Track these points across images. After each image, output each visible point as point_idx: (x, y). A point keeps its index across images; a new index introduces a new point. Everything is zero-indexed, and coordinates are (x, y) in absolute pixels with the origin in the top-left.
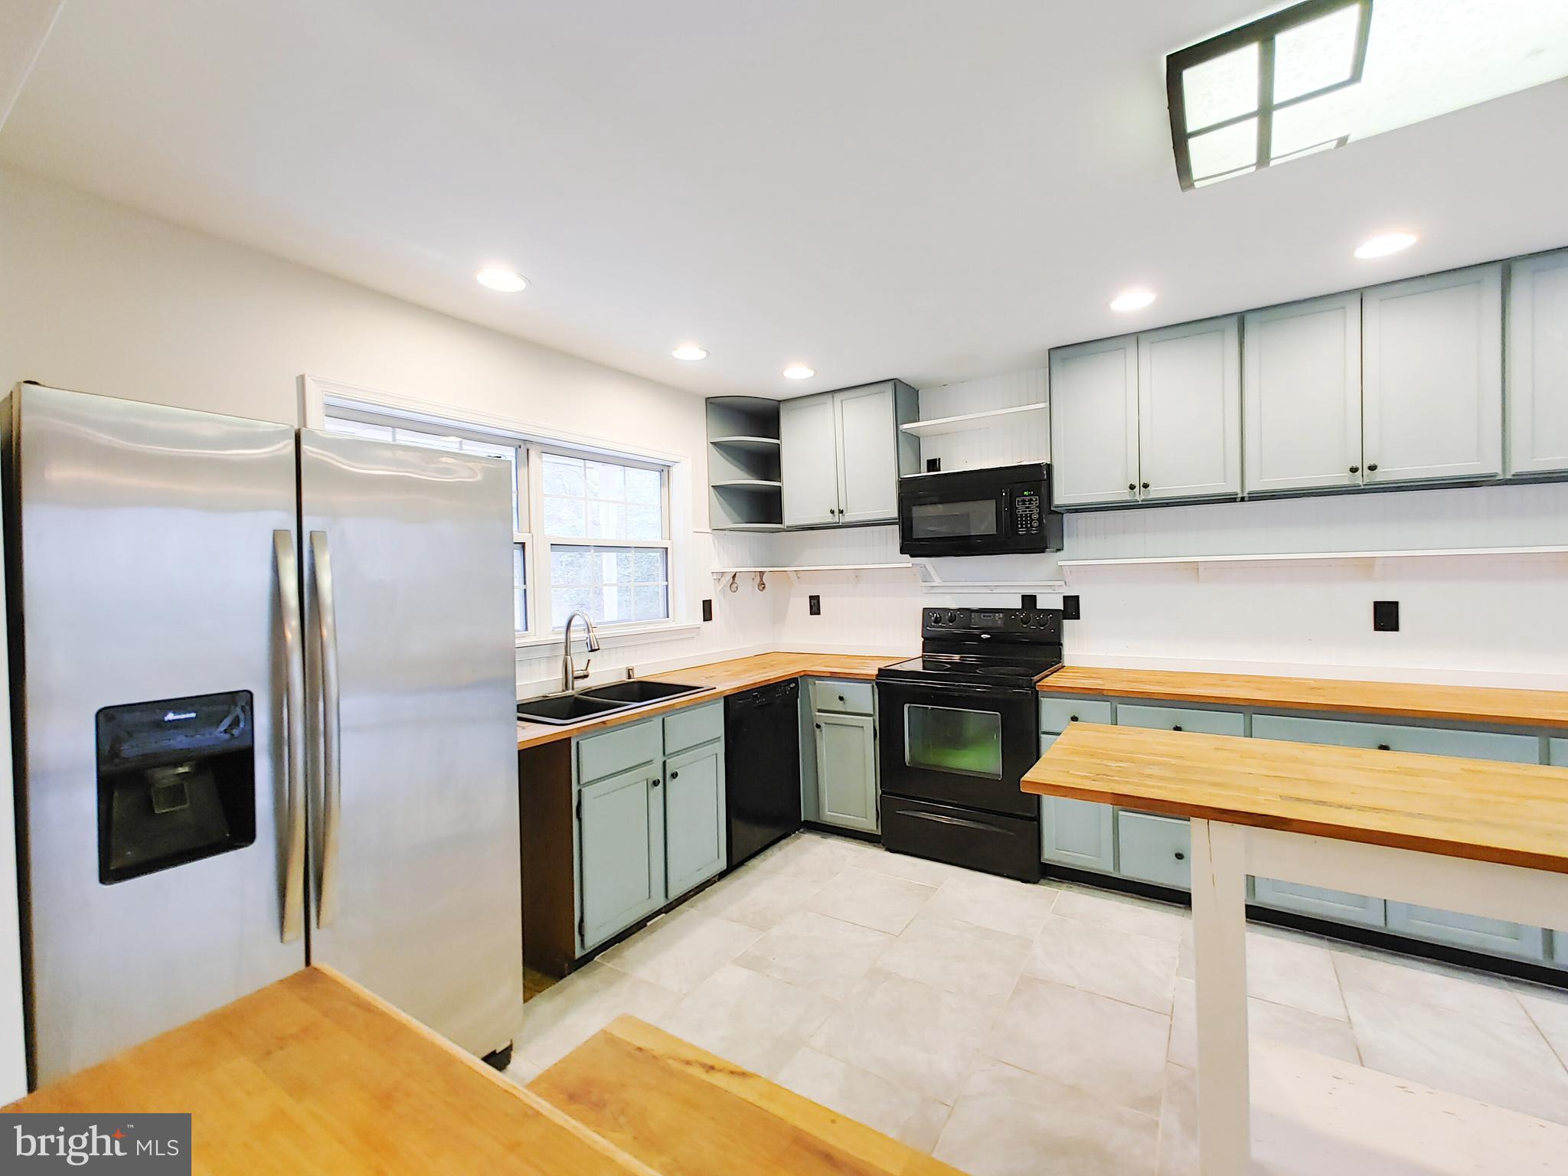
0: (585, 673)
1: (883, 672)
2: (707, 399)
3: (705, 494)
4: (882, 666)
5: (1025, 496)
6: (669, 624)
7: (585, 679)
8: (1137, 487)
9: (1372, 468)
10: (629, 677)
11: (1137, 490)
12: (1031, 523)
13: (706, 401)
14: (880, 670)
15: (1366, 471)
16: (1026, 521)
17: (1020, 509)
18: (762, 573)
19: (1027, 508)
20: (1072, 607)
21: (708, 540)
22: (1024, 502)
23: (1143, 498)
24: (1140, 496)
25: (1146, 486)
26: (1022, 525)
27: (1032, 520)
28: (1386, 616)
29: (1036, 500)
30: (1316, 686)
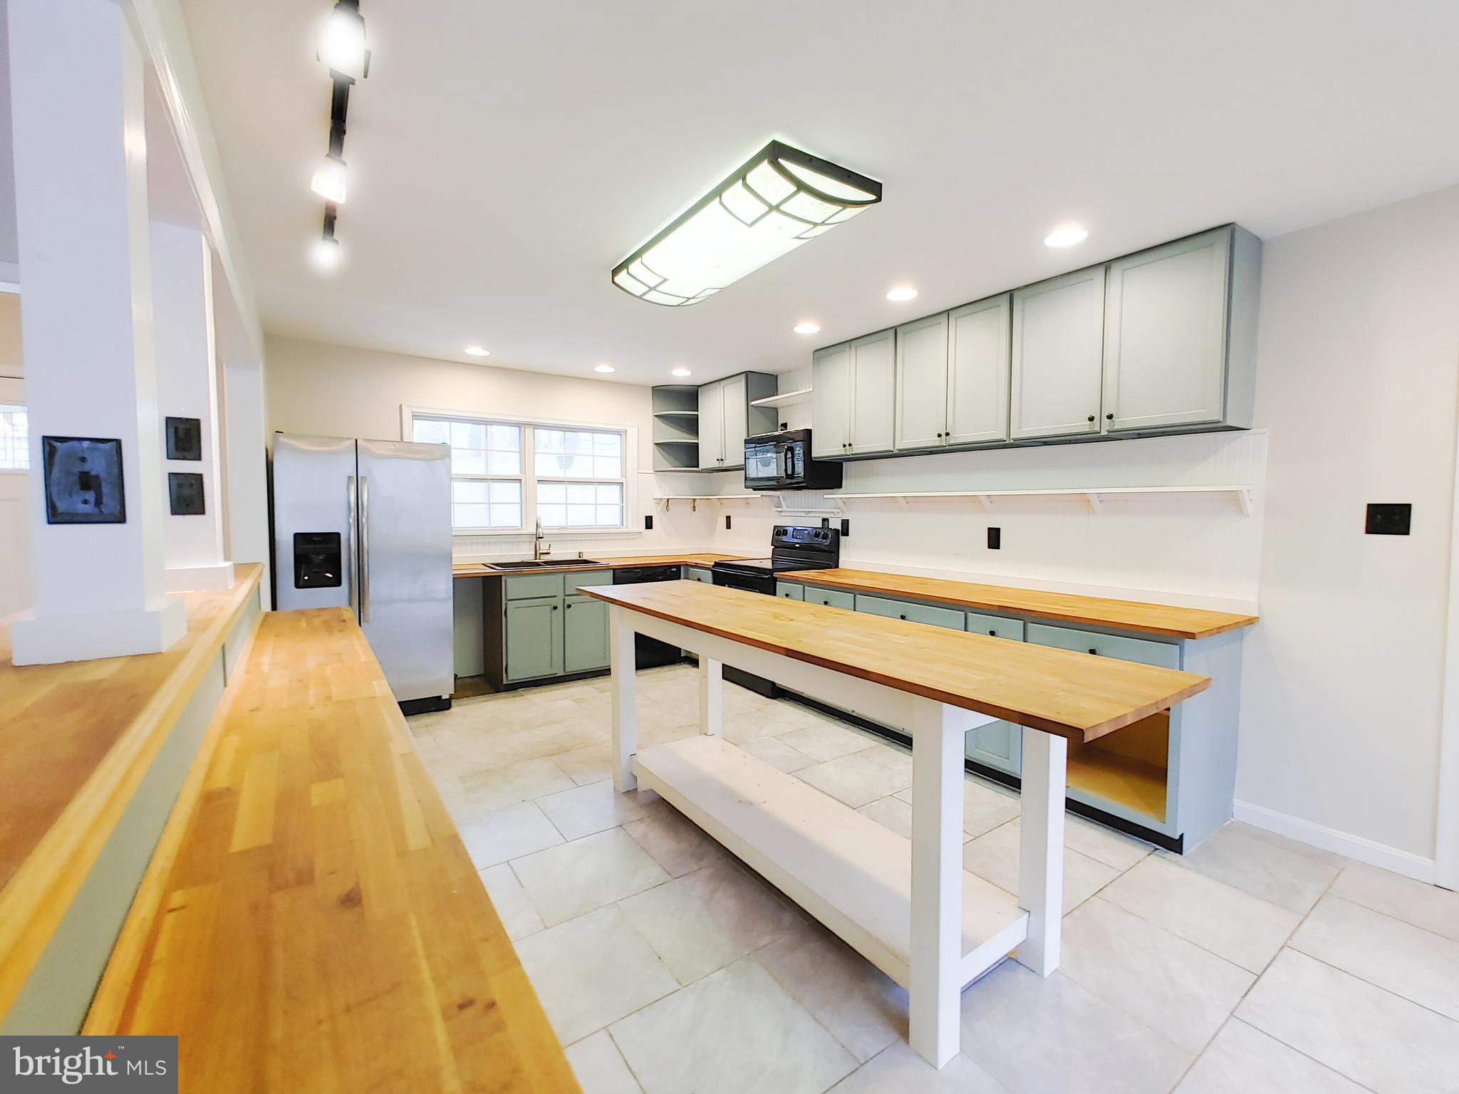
0: (548, 551)
1: (717, 564)
2: (653, 387)
3: (650, 449)
4: (717, 561)
6: (624, 530)
7: (548, 555)
8: (847, 446)
10: (580, 557)
13: (653, 390)
14: (715, 563)
18: (694, 500)
21: (652, 479)
28: (994, 538)
30: (922, 581)
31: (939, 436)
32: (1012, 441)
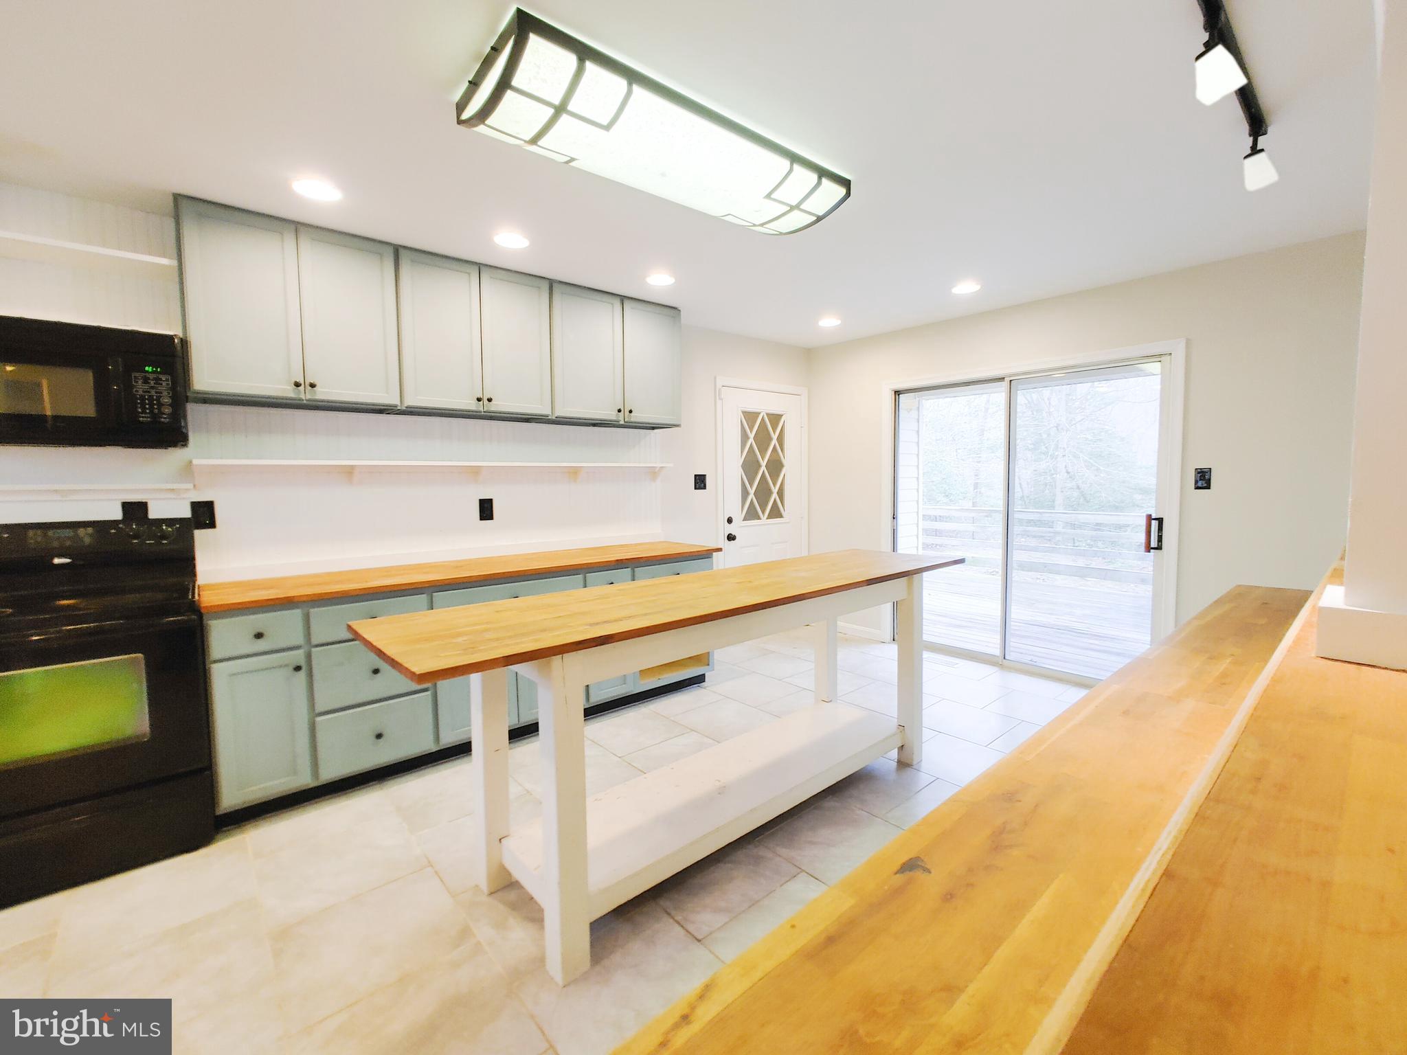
5: (147, 372)
8: (303, 385)
9: (490, 400)
11: (302, 388)
12: (159, 409)
15: (486, 402)
16: (151, 405)
17: (140, 388)
19: (152, 388)
20: (204, 514)
22: (146, 381)
23: (308, 397)
24: (305, 395)
25: (313, 386)
26: (144, 408)
27: (160, 405)
28: (486, 510)
29: (167, 380)
31: (479, 400)
32: (554, 418)
